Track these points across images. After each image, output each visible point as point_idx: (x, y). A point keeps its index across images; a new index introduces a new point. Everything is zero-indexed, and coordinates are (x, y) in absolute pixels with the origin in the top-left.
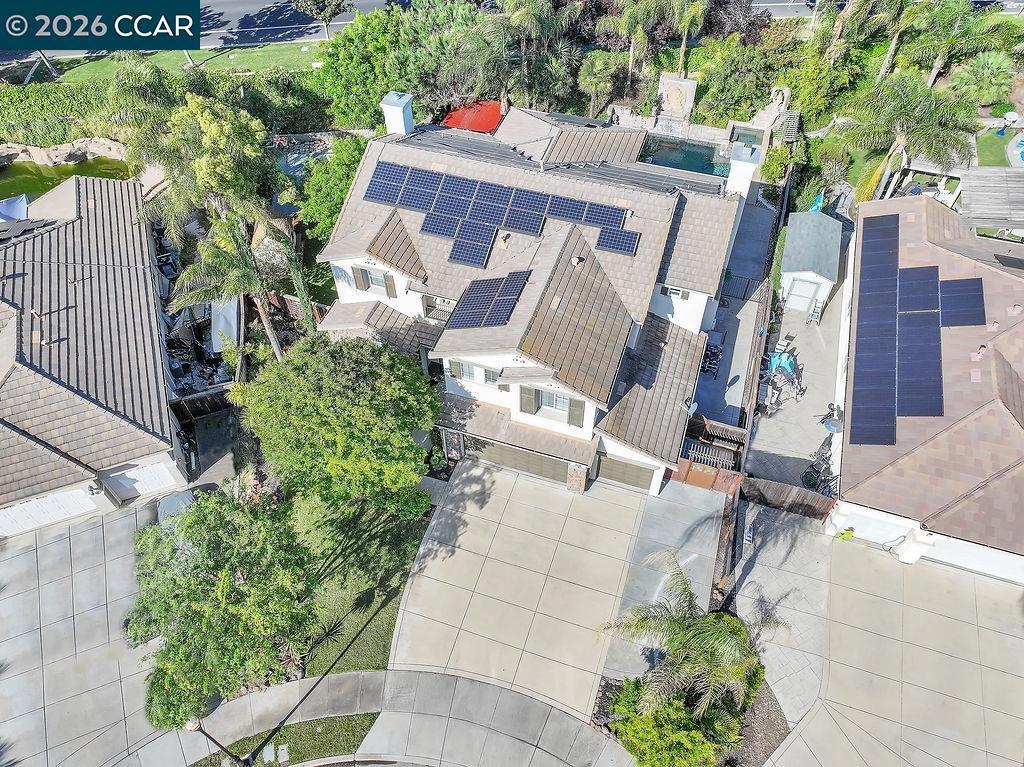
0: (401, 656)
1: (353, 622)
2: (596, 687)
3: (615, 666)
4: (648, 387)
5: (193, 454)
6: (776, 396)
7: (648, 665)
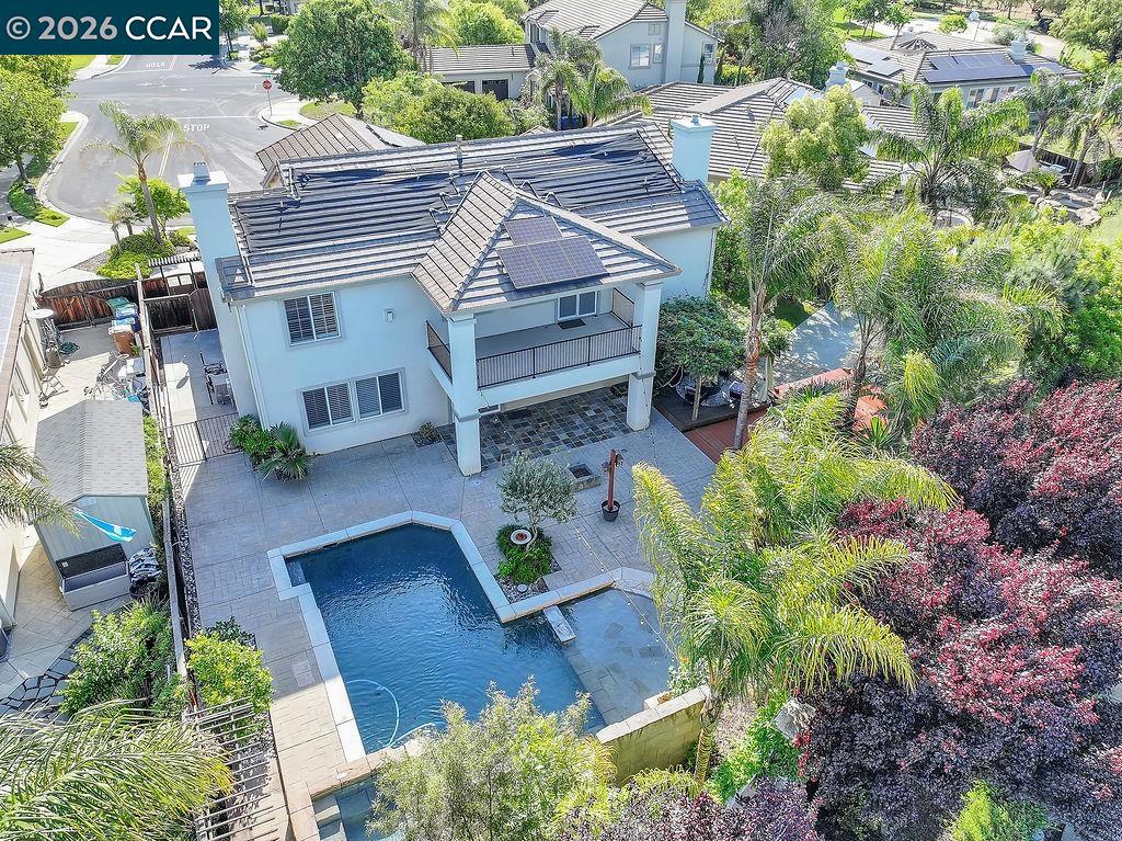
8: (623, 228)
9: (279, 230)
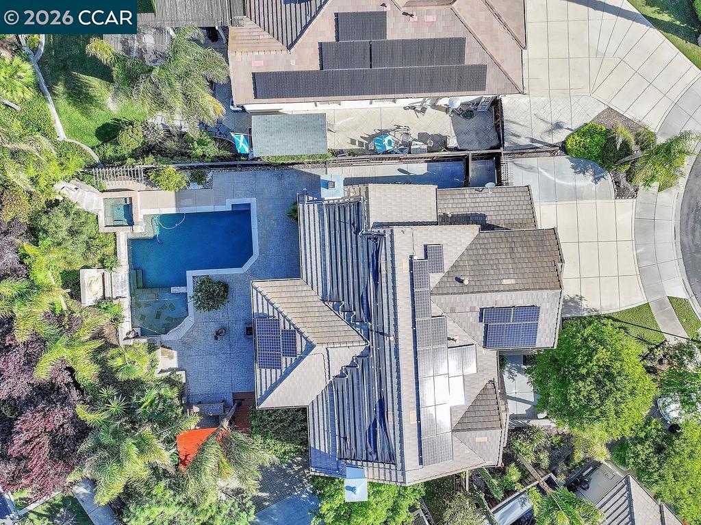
0: (639, 300)
1: (634, 331)
2: (620, 200)
3: (609, 194)
4: (485, 216)
5: (584, 474)
6: (416, 143)
7: (602, 179)
8: (315, 405)
9: (340, 221)
